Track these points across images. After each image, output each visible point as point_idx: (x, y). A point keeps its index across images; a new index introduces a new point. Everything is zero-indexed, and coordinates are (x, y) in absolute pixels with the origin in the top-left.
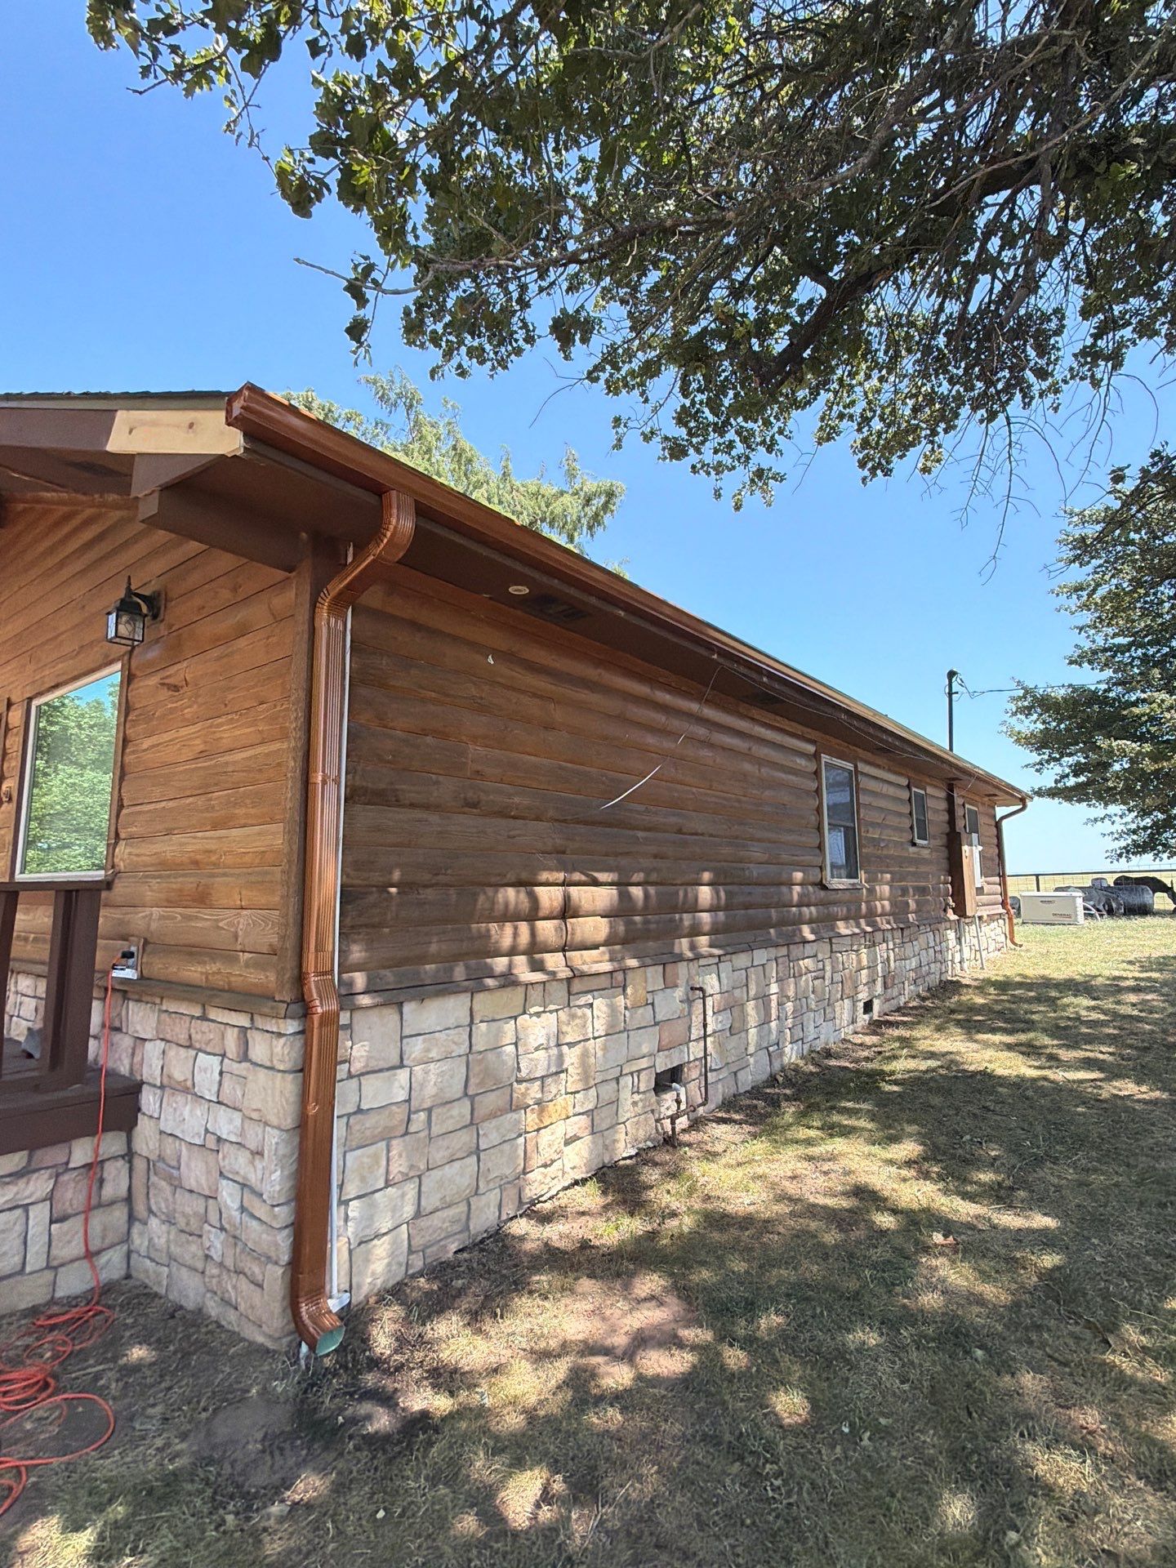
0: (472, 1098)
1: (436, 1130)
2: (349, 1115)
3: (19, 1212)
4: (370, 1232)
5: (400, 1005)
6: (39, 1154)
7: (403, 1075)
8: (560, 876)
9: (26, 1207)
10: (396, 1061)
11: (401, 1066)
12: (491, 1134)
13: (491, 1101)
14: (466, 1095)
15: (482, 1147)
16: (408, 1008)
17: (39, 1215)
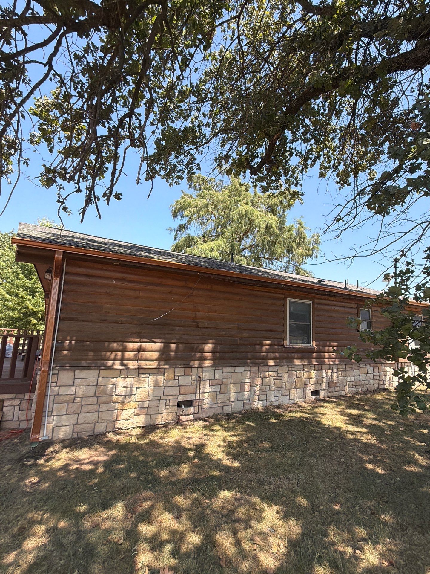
0: (97, 397)
1: (83, 403)
2: (55, 395)
3: (13, 407)
4: (60, 424)
5: (75, 370)
6: (18, 395)
7: (73, 388)
8: (138, 340)
9: (14, 406)
10: (72, 384)
11: (73, 385)
12: (104, 407)
13: (104, 399)
14: (95, 396)
15: (100, 410)
16: (77, 372)
17: (17, 408)
